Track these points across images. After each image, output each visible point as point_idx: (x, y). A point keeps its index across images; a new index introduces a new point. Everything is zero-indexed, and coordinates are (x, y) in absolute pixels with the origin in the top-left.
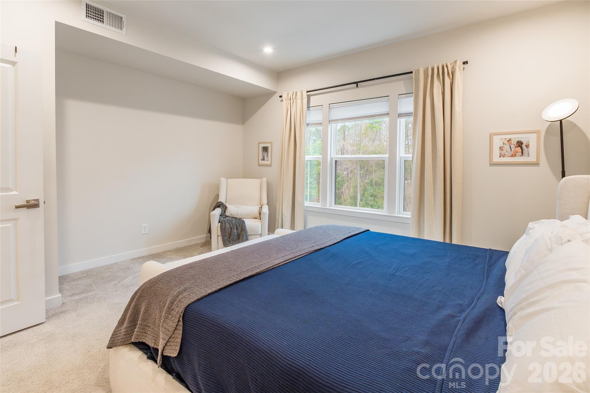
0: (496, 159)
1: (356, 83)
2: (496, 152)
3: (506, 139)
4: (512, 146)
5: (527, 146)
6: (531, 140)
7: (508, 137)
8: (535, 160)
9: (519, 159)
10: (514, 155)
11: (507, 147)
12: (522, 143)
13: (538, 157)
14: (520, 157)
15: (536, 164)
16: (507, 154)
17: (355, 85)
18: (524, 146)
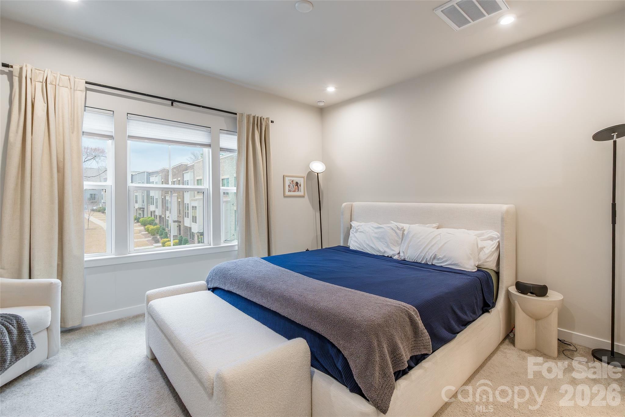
0: (287, 193)
1: (173, 101)
2: (287, 188)
3: (291, 180)
4: (294, 185)
5: (300, 185)
6: (301, 181)
7: (292, 179)
8: (303, 194)
9: (297, 193)
10: (294, 191)
11: (292, 185)
12: (298, 184)
13: (304, 193)
14: (297, 192)
15: (303, 197)
16: (292, 190)
17: (170, 102)
18: (299, 185)
